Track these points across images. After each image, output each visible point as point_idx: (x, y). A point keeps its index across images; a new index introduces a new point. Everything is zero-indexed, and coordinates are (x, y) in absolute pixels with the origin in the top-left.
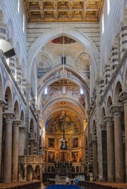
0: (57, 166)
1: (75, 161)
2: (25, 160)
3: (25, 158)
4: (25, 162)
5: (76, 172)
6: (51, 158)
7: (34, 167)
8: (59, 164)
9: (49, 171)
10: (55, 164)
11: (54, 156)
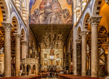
0: (49, 67)
1: (58, 65)
2: (25, 61)
3: (25, 60)
4: (26, 63)
5: (58, 70)
6: (46, 63)
7: (32, 66)
8: (49, 66)
9: (45, 70)
10: (48, 66)
11: (47, 63)
